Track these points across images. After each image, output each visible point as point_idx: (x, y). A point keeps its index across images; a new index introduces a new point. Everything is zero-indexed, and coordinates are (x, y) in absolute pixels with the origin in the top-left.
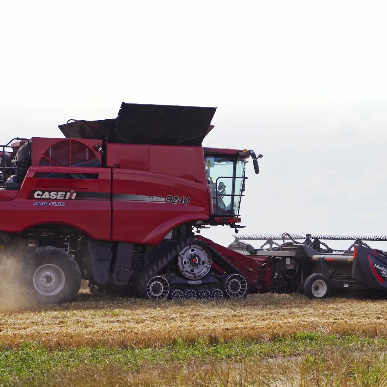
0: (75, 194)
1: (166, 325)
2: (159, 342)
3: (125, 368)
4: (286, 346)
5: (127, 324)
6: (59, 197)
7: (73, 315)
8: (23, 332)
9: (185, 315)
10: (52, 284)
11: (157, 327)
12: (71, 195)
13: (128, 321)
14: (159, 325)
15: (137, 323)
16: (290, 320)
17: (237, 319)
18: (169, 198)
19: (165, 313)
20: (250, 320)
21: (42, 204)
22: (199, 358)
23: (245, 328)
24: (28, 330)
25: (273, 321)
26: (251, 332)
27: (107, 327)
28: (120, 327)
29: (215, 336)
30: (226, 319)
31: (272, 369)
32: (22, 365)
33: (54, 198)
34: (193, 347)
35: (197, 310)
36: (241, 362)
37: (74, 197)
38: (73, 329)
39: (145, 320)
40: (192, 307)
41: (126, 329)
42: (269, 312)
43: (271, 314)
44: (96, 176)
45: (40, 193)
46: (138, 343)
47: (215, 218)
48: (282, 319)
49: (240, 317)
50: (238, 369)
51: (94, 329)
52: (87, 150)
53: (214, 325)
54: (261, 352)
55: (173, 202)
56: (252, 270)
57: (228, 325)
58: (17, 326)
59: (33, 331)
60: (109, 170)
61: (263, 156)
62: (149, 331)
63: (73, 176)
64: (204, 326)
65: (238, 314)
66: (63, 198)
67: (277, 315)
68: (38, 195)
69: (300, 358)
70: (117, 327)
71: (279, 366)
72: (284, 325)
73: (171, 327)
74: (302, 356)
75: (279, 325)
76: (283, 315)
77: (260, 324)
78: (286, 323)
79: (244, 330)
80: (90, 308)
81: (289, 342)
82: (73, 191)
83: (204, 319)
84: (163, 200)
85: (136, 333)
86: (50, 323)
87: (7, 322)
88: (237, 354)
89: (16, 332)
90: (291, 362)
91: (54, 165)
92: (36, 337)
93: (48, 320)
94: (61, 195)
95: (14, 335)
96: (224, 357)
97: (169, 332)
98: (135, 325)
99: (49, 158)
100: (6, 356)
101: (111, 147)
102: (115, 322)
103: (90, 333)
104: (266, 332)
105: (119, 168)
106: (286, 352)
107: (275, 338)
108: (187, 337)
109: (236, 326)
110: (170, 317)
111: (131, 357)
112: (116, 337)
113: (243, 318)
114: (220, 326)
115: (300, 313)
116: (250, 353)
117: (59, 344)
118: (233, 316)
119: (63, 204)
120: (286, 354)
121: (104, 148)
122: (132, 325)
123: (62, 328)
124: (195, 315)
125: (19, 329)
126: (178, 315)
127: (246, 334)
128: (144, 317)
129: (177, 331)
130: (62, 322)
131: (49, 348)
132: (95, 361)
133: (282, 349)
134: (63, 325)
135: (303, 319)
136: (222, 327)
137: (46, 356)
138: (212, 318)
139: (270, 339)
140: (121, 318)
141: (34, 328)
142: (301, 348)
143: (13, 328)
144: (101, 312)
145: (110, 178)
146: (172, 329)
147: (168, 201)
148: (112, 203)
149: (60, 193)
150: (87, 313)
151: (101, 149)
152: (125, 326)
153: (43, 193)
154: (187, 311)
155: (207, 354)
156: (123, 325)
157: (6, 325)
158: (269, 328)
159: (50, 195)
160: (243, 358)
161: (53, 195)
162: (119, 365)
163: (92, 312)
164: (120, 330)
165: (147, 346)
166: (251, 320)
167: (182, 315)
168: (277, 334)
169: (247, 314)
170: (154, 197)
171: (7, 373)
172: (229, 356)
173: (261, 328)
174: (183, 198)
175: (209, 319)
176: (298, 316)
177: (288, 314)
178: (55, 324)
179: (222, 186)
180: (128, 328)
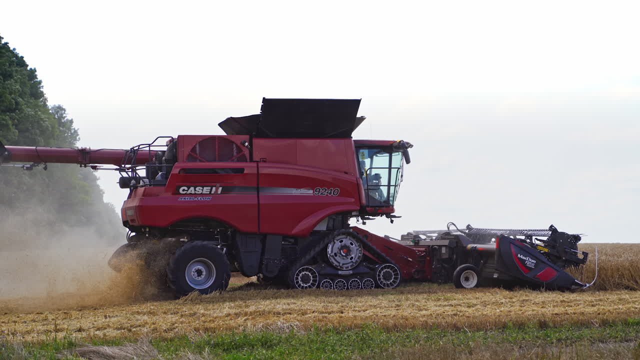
0: (221, 188)
1: (496, 309)
2: (490, 325)
3: (458, 349)
4: (617, 332)
5: (459, 308)
6: (204, 192)
7: (407, 300)
8: (362, 314)
9: (514, 300)
10: (203, 276)
11: (488, 311)
12: (217, 190)
13: (460, 305)
14: (489, 310)
15: (469, 307)
16: (621, 307)
17: (567, 304)
18: (318, 190)
19: (495, 298)
20: (578, 305)
21: (187, 199)
22: (529, 341)
23: (574, 314)
24: (368, 312)
25: (602, 307)
26: (581, 317)
27: (440, 310)
28: (452, 311)
29: (545, 321)
30: (555, 304)
31: (604, 354)
32: (362, 345)
33: (200, 193)
34: (523, 331)
35: (526, 295)
36: (572, 346)
37: (219, 191)
38: (407, 312)
39: (476, 305)
40: (521, 292)
41: (458, 313)
42: (598, 298)
43: (601, 300)
44: (241, 170)
45: (186, 188)
46: (470, 326)
47: (368, 209)
48: (612, 305)
49: (569, 303)
50: (569, 353)
51: (428, 313)
52: (234, 146)
53: (543, 310)
54: (591, 337)
55: (321, 194)
56: (411, 260)
57: (556, 310)
58: (357, 309)
59: (371, 314)
60: (255, 165)
61: (413, 146)
62: (480, 315)
63: (219, 171)
64: (533, 310)
65: (566, 300)
66: (208, 193)
67: (606, 301)
68: (184, 190)
69: (632, 344)
70: (449, 310)
71: (610, 351)
72: (614, 311)
73: (501, 311)
74: (634, 342)
75: (609, 311)
76: (613, 302)
77: (590, 310)
78: (616, 309)
79: (573, 316)
80: (423, 293)
81: (620, 327)
82: (218, 185)
83: (533, 304)
84: (311, 192)
85: (468, 317)
86: (387, 306)
87: (348, 305)
88: (567, 338)
89: (357, 314)
90: (622, 348)
91: (201, 161)
92: (375, 319)
93: (385, 303)
94: (206, 190)
95: (355, 316)
96: (555, 341)
97: (499, 316)
98: (466, 309)
99: (197, 154)
100: (348, 336)
101: (256, 142)
102: (448, 306)
103: (424, 316)
104: (596, 318)
105: (265, 162)
106: (617, 337)
107: (605, 323)
108: (517, 321)
109: (565, 312)
110: (499, 302)
111: (464, 339)
112: (449, 320)
113: (572, 304)
114: (549, 311)
115: (630, 300)
116: (580, 338)
117: (395, 325)
118: (562, 302)
119: (208, 199)
120: (617, 340)
121: (251, 144)
122: (463, 309)
123: (398, 311)
124: (524, 300)
125: (359, 311)
126: (507, 300)
127: (575, 318)
128: (474, 302)
129: (507, 315)
130: (398, 306)
131: (387, 329)
132: (430, 342)
133: (613, 334)
134: (399, 308)
135: (634, 306)
136: (551, 312)
137: (384, 336)
138: (541, 303)
139: (600, 325)
140: (453, 302)
141: (372, 310)
142: (633, 334)
143: (353, 311)
144: (433, 296)
145: (256, 172)
146: (502, 314)
147: (316, 193)
148: (258, 197)
149: (205, 188)
150: (420, 297)
151: (247, 144)
152: (457, 310)
153: (189, 188)
154: (516, 297)
155: (537, 337)
156: (455, 309)
157: (347, 307)
158: (599, 314)
159: (195, 190)
160: (574, 342)
161: (199, 190)
162: (453, 347)
163: (425, 296)
164: (452, 313)
165: (479, 330)
166: (580, 306)
167: (511, 300)
168: (607, 319)
169: (576, 300)
170: (301, 189)
171: (350, 351)
172: (559, 340)
173: (590, 314)
174: (331, 190)
175: (538, 304)
176: (629, 303)
177: (617, 301)
178: (392, 307)
179: (377, 177)
180: (460, 312)
